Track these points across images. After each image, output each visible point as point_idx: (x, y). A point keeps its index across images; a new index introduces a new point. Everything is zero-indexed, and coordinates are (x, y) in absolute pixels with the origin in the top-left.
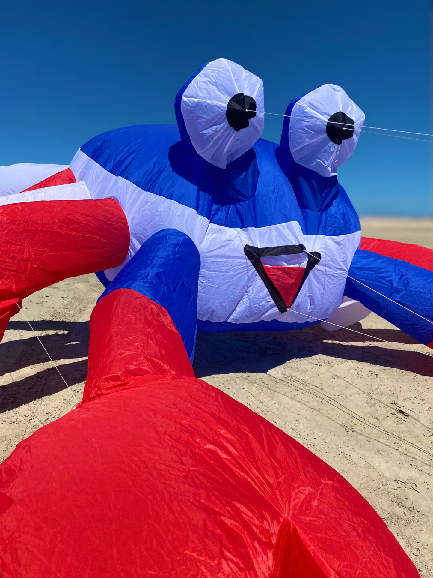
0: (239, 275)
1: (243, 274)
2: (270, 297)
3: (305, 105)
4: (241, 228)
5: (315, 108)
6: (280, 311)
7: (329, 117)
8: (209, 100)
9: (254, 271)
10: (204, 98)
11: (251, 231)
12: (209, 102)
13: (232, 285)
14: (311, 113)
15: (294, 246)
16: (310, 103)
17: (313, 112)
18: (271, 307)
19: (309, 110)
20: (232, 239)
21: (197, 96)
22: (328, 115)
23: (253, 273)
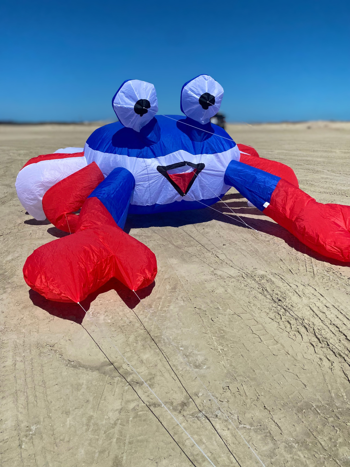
0: (157, 181)
1: (158, 180)
2: (175, 190)
3: (188, 90)
4: (155, 158)
5: (193, 91)
6: (181, 196)
7: (200, 96)
8: (125, 105)
9: (164, 178)
10: (122, 105)
11: (160, 159)
12: (125, 106)
13: (154, 186)
14: (190, 94)
15: (181, 163)
16: (190, 89)
17: (192, 93)
18: (176, 194)
19: (190, 92)
20: (149, 164)
21: (119, 104)
22: (200, 95)
23: (164, 179)
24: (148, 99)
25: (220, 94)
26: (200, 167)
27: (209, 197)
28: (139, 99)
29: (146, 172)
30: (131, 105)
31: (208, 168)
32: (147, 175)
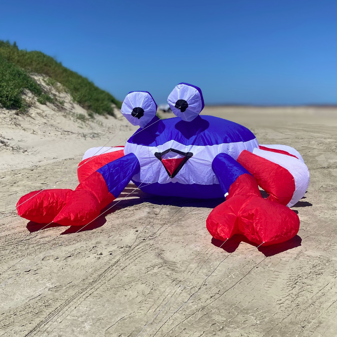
4: (156, 146)
7: (175, 104)
11: (159, 147)
20: (150, 151)
23: (160, 163)
24: (140, 107)
25: (192, 97)
26: (189, 155)
27: (199, 183)
28: (134, 108)
29: (149, 157)
30: (129, 112)
31: (196, 157)
32: (149, 159)
